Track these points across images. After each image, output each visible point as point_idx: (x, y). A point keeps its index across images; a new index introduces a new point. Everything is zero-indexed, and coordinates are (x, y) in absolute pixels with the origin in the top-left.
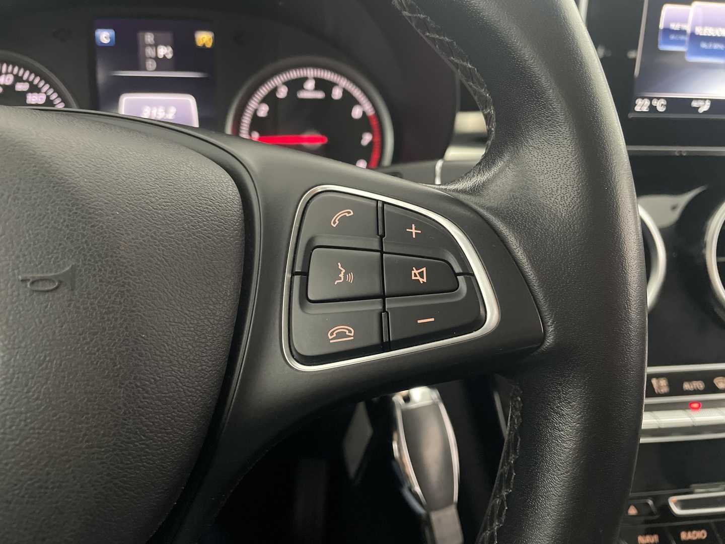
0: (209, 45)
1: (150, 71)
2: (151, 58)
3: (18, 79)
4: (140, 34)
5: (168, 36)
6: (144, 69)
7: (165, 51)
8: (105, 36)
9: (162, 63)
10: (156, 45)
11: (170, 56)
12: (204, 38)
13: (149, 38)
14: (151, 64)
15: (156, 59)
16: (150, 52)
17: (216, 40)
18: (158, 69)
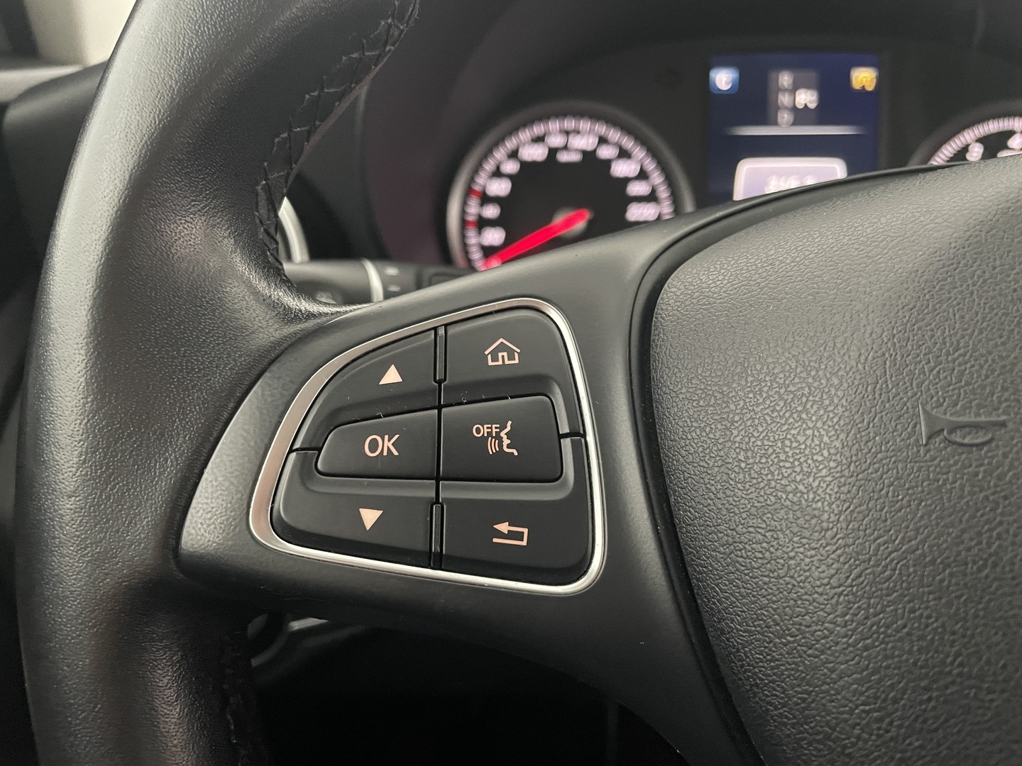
0: (870, 87)
1: (784, 127)
2: (786, 108)
3: (603, 140)
4: (773, 75)
5: (812, 75)
6: (775, 123)
7: (807, 98)
8: (723, 79)
9: (801, 115)
10: (793, 90)
11: (812, 106)
12: (864, 78)
13: (785, 79)
14: (785, 117)
15: (794, 109)
16: (785, 99)
17: (880, 80)
18: (796, 123)
